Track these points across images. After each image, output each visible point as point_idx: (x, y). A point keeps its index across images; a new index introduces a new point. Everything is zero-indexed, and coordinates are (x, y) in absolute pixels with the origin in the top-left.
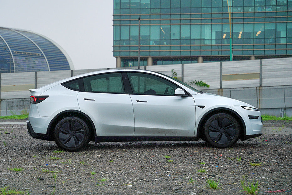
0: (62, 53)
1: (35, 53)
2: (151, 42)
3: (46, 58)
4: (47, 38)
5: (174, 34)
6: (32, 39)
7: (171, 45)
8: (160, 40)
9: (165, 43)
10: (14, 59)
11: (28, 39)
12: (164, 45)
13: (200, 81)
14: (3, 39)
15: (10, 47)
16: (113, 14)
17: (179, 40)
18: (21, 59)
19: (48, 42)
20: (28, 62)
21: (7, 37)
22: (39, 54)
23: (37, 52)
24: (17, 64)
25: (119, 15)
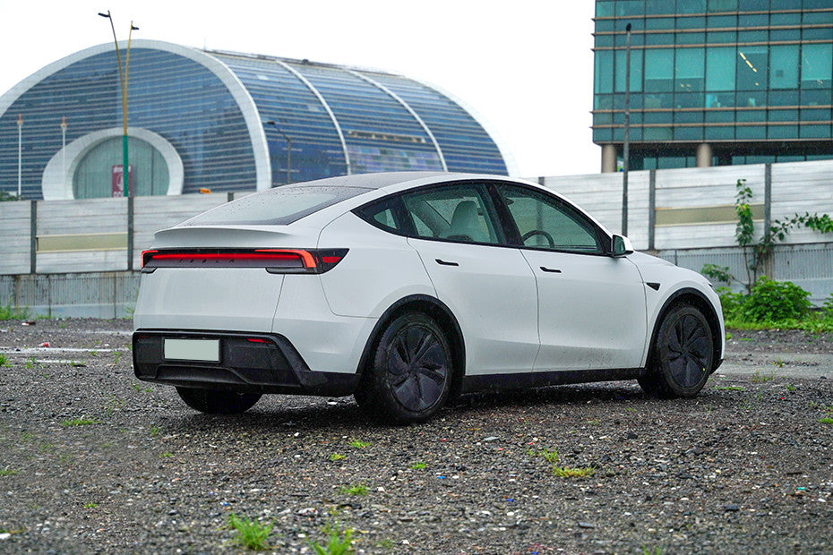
0: (487, 134)
1: (408, 136)
2: (709, 97)
3: (439, 149)
4: (443, 93)
5: (780, 74)
6: (401, 96)
7: (769, 108)
8: (736, 91)
9: (752, 101)
10: (349, 154)
11: (390, 95)
12: (750, 108)
13: (820, 216)
14: (320, 96)
15: (338, 120)
16: (594, 17)
17: (796, 90)
18: (369, 154)
19: (446, 104)
20: (387, 162)
21: (330, 91)
22: (419, 140)
23: (413, 133)
24: (358, 167)
25: (613, 17)
